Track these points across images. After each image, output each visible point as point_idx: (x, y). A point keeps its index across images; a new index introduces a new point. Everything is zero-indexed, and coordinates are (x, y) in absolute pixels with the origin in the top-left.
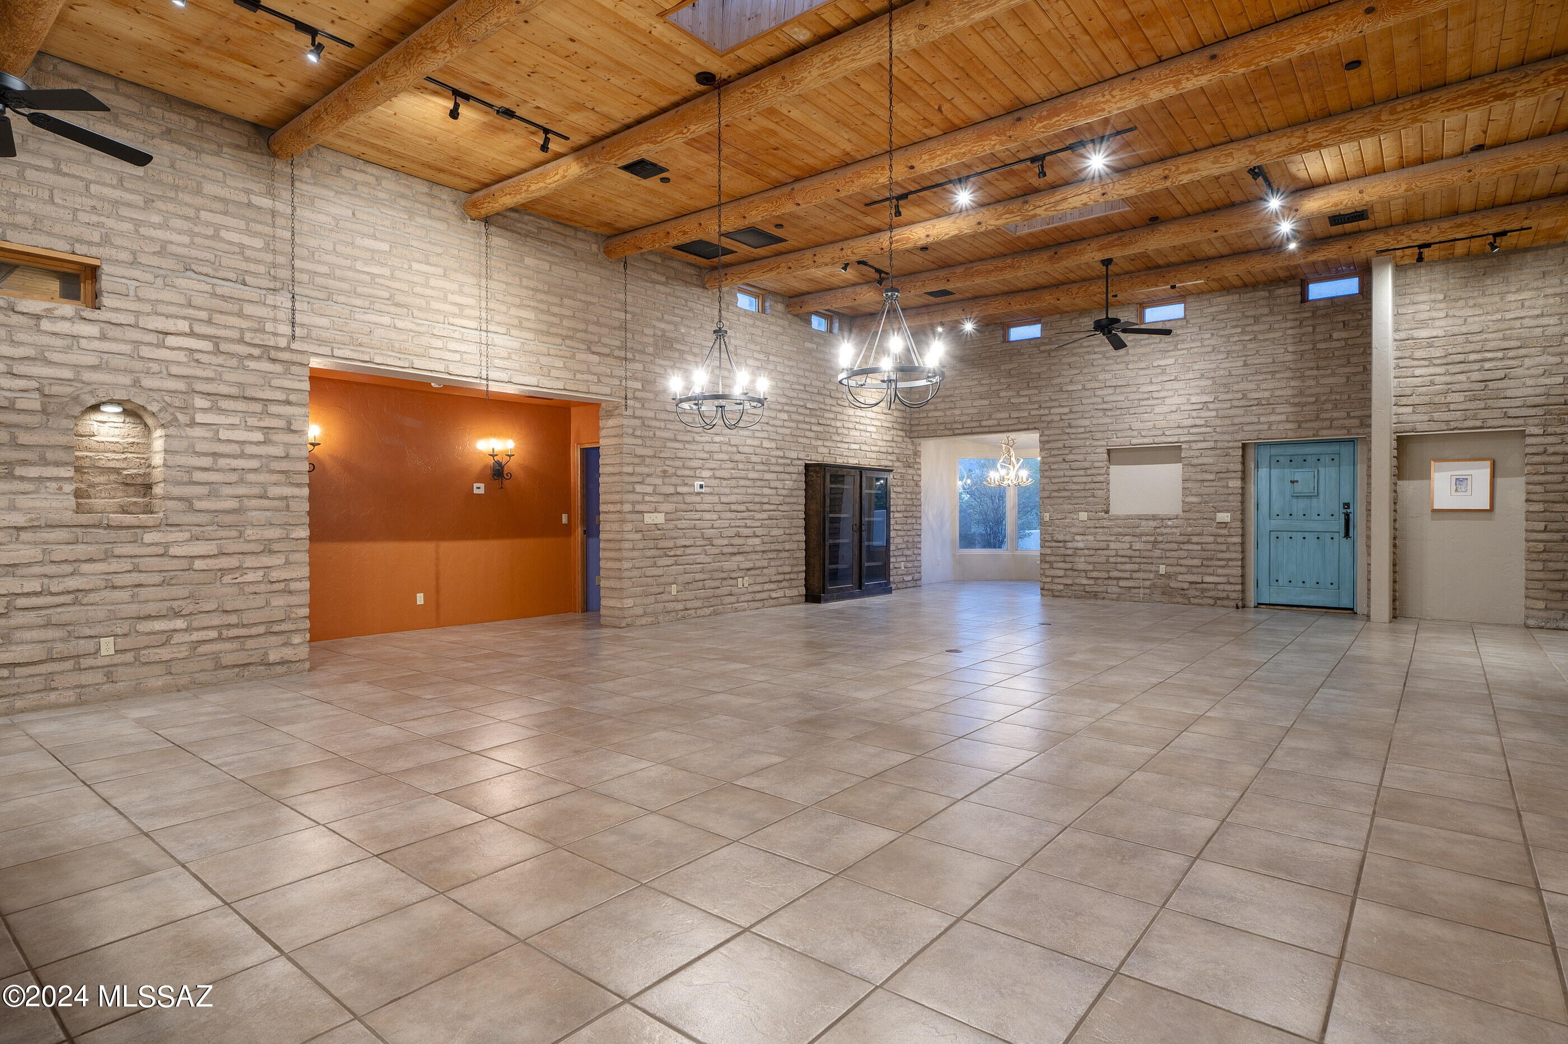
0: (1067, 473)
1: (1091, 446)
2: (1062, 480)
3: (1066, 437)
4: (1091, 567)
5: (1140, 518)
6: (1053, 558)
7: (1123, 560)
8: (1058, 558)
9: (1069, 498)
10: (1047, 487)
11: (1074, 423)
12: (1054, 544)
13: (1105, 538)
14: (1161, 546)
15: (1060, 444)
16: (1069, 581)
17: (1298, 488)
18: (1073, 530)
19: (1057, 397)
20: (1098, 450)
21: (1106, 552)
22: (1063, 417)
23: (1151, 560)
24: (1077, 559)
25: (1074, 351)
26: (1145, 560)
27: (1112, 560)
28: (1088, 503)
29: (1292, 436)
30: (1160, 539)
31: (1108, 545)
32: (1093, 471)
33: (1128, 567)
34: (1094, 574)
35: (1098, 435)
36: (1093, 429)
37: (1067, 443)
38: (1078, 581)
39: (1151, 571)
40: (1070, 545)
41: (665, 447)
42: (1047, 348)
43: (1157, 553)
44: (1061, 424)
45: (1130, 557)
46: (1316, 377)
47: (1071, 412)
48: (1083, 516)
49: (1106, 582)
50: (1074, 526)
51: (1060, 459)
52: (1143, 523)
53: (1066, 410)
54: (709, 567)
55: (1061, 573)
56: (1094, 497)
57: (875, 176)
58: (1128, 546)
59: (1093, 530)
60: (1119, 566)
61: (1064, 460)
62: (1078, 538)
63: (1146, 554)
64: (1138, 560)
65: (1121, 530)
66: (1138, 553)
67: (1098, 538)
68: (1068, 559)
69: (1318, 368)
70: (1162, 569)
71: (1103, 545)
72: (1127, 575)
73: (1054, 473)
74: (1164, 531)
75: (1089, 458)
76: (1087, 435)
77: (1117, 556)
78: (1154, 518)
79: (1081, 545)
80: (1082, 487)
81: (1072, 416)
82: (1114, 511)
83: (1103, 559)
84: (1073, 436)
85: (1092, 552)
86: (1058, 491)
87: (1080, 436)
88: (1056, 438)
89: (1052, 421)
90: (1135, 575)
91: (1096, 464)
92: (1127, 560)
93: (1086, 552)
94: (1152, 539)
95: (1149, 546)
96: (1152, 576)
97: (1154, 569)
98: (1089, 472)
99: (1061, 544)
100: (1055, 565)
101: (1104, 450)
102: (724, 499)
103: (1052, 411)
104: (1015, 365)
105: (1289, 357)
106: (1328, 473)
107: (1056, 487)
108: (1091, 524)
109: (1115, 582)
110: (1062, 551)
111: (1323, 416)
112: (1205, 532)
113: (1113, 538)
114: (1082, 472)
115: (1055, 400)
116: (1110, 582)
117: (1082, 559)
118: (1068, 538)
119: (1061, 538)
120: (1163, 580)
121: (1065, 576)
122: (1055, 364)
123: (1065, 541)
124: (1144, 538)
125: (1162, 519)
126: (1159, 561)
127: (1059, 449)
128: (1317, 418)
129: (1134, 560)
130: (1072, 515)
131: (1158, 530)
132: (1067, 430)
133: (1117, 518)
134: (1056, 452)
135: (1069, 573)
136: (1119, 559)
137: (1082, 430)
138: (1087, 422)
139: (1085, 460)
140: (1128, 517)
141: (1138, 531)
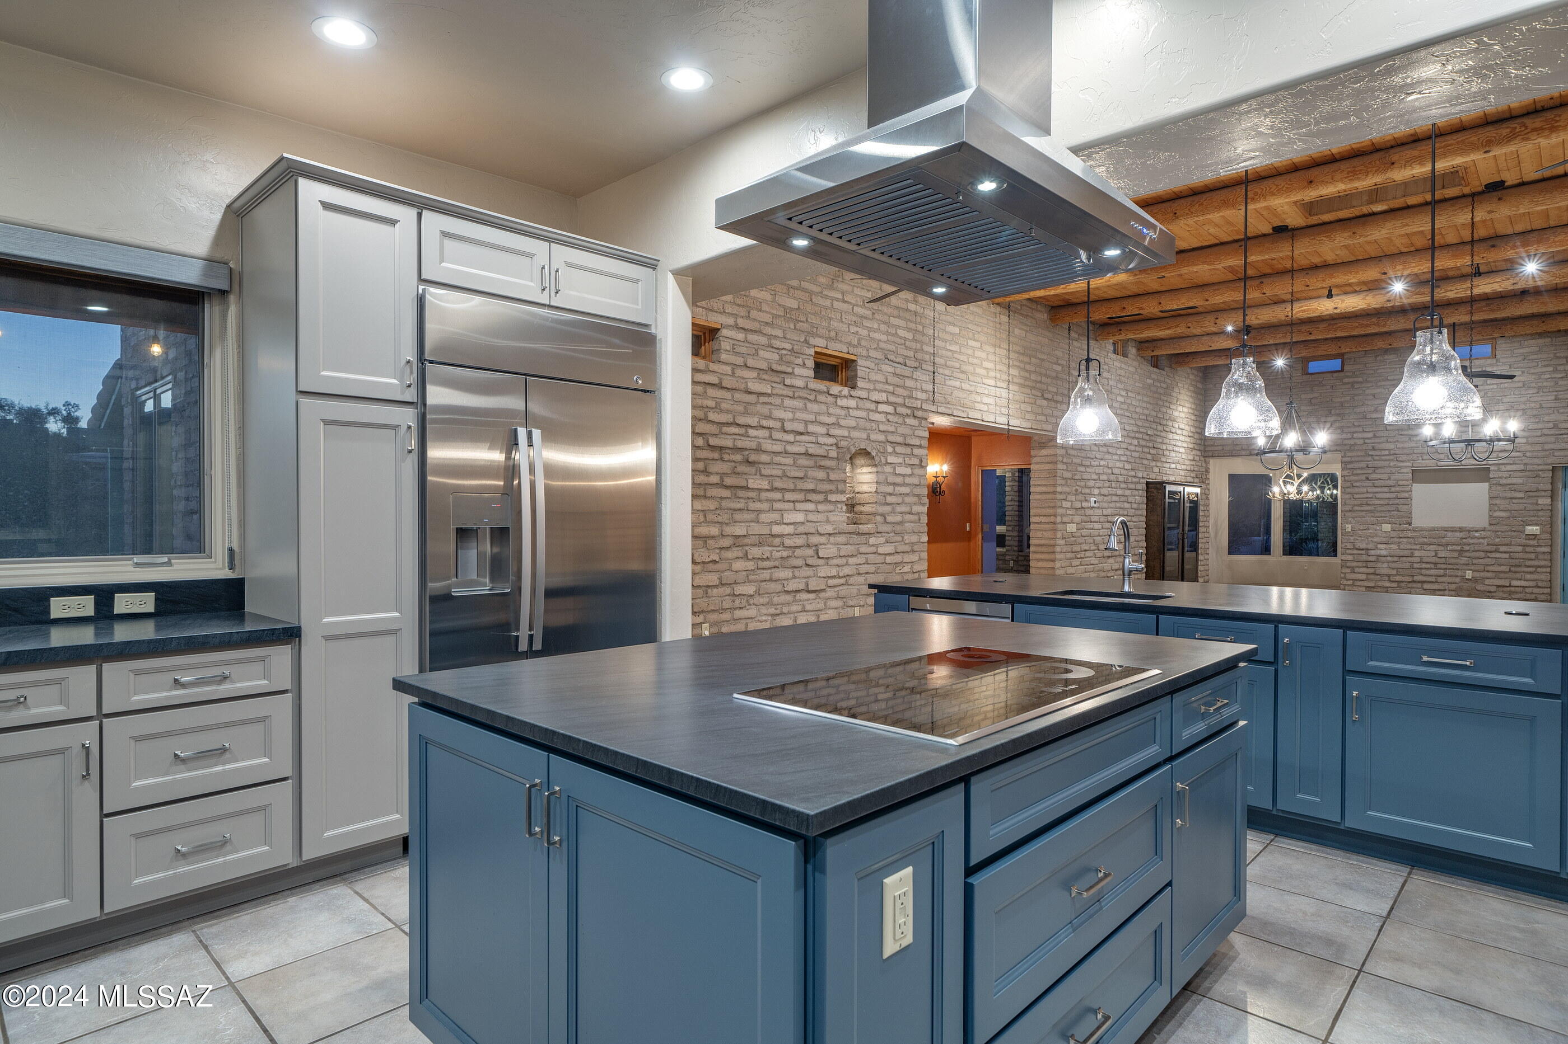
0: (1370, 490)
1: (1395, 467)
2: (1365, 496)
3: (1370, 458)
4: (1394, 572)
5: (1446, 530)
6: (1354, 564)
7: (1428, 566)
8: (1360, 564)
9: (1371, 511)
10: (1348, 502)
11: (1377, 446)
12: (1356, 552)
13: (1409, 547)
14: (1467, 554)
15: (1363, 465)
16: (1372, 584)
18: (1375, 539)
19: (1360, 424)
20: (1402, 471)
21: (1410, 559)
22: (1366, 441)
23: (1457, 567)
24: (1379, 565)
25: (1379, 384)
26: (1451, 567)
27: (1416, 566)
28: (1391, 517)
30: (1467, 548)
31: (1412, 553)
32: (1398, 489)
33: (1432, 572)
34: (1398, 578)
35: (1403, 458)
36: (1397, 452)
37: (1370, 464)
38: (1380, 584)
39: (1457, 576)
40: (1372, 552)
41: (1077, 471)
42: (1351, 380)
43: (1464, 560)
44: (1364, 447)
45: (1435, 564)
47: (1375, 436)
48: (1387, 527)
49: (1410, 585)
50: (1376, 536)
51: (1363, 477)
52: (1449, 534)
53: (1370, 435)
54: (1097, 567)
55: (1364, 577)
56: (1398, 511)
57: (1347, 277)
58: (1433, 554)
59: (1397, 540)
60: (1424, 572)
61: (1367, 479)
62: (1380, 546)
63: (1453, 561)
64: (1443, 566)
65: (1426, 540)
66: (1443, 560)
67: (1402, 547)
68: (1370, 565)
70: (1469, 574)
71: (1407, 553)
72: (1432, 579)
73: (1356, 490)
74: (1471, 541)
75: (1393, 477)
76: (1392, 457)
77: (1421, 562)
78: (1461, 530)
79: (1384, 553)
80: (1386, 502)
81: (1377, 440)
82: (1416, 523)
83: (1408, 565)
84: (1377, 458)
85: (1396, 559)
86: (1361, 505)
87: (1383, 458)
88: (1360, 459)
89: (1355, 444)
90: (1440, 579)
91: (1401, 483)
92: (1432, 566)
93: (1389, 559)
94: (1459, 548)
95: (1456, 555)
96: (1457, 580)
97: (1460, 573)
98: (1393, 489)
99: (1363, 552)
100: (1357, 570)
101: (1409, 470)
102: (1105, 513)
103: (1355, 435)
104: (1316, 395)
107: (1358, 502)
108: (1393, 534)
109: (1419, 585)
110: (1364, 558)
112: (1514, 543)
113: (1418, 547)
114: (1386, 489)
115: (1359, 426)
116: (1414, 585)
117: (1385, 565)
118: (1370, 546)
119: (1363, 546)
120: (1470, 584)
121: (1367, 580)
122: (1359, 395)
123: (1367, 549)
124: (1450, 547)
125: (1469, 531)
126: (1465, 567)
127: (1362, 468)
129: (1439, 566)
130: (1375, 526)
131: (1464, 540)
132: (1370, 453)
133: (1422, 530)
134: (1359, 472)
135: (1372, 577)
136: (1424, 566)
137: (1387, 452)
138: (1392, 446)
139: (1389, 479)
140: (1433, 529)
141: (1443, 541)
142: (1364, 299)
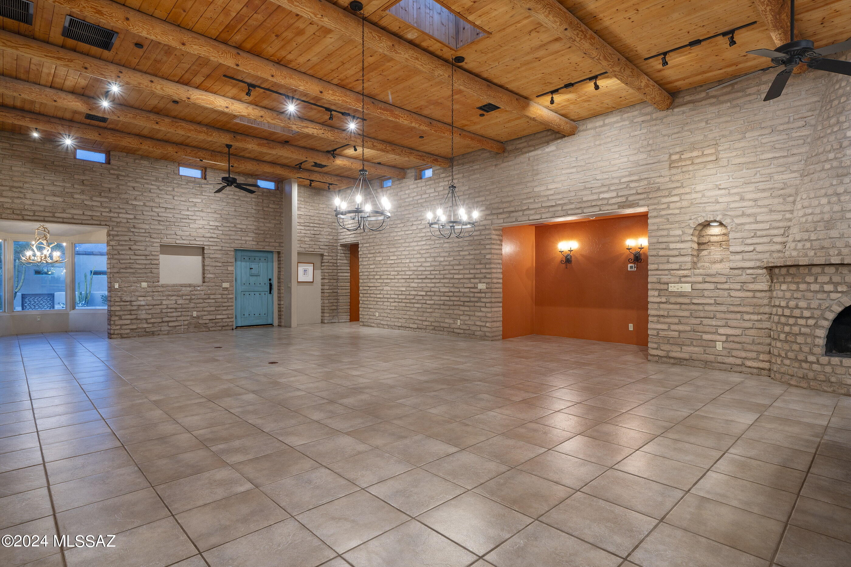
0: (132, 257)
1: (149, 241)
2: (128, 261)
3: (131, 234)
4: (150, 316)
5: (182, 286)
6: (122, 313)
7: (171, 310)
8: (126, 313)
9: (133, 273)
10: (116, 265)
11: (137, 226)
12: (122, 303)
13: (159, 298)
14: (194, 301)
15: (127, 238)
16: (134, 327)
17: (253, 271)
18: (137, 294)
19: (124, 207)
20: (155, 245)
21: (160, 307)
22: (129, 221)
23: (188, 310)
24: (140, 312)
25: (137, 180)
26: (184, 310)
27: (164, 311)
28: (147, 277)
29: (255, 248)
30: (193, 297)
31: (162, 302)
32: (151, 257)
33: (175, 314)
34: (152, 321)
35: (155, 236)
36: (150, 231)
37: (132, 238)
38: (140, 326)
39: (188, 316)
40: (135, 303)
42: (116, 172)
43: (192, 305)
44: (128, 225)
45: (176, 308)
46: (263, 222)
47: (135, 218)
48: (144, 285)
49: (160, 325)
50: (137, 291)
51: (127, 248)
52: (184, 289)
53: (132, 217)
55: (128, 322)
56: (152, 273)
58: (174, 302)
59: (151, 294)
60: (169, 314)
61: (130, 249)
62: (140, 298)
63: (186, 306)
64: (180, 310)
65: (170, 293)
66: (180, 306)
67: (155, 298)
68: (133, 312)
69: (264, 219)
70: (195, 314)
71: (158, 302)
72: (174, 319)
73: (122, 257)
74: (196, 293)
75: (148, 249)
76: (147, 235)
77: (167, 308)
78: (190, 285)
79: (143, 303)
80: (144, 266)
81: (136, 221)
82: (162, 281)
83: (159, 311)
84: (136, 234)
85: (151, 307)
86: (126, 268)
87: (141, 234)
88: (124, 233)
89: (120, 222)
90: (178, 319)
91: (153, 253)
92: (174, 310)
93: (147, 307)
94: (189, 297)
95: (187, 302)
96: (189, 318)
97: (190, 314)
98: (148, 258)
99: (128, 303)
100: (123, 317)
101: (158, 245)
103: (120, 215)
104: (87, 178)
105: (254, 211)
106: (263, 265)
107: (124, 266)
108: (149, 289)
109: (166, 324)
110: (129, 308)
111: (266, 240)
112: (217, 293)
113: (165, 298)
114: (143, 257)
115: (123, 209)
116: (163, 324)
117: (144, 312)
118: (133, 299)
119: (128, 299)
120: (195, 320)
121: (131, 324)
122: (122, 185)
123: (131, 301)
124: (184, 297)
125: (195, 286)
126: (192, 309)
127: (125, 241)
128: (264, 241)
129: (178, 310)
130: (136, 284)
131: (192, 292)
132: (133, 230)
133: (167, 286)
134: (124, 243)
135: (134, 321)
136: (169, 310)
137: (143, 231)
138: (147, 227)
139: (146, 250)
140: (174, 286)
141: (180, 293)
142: (247, 108)
